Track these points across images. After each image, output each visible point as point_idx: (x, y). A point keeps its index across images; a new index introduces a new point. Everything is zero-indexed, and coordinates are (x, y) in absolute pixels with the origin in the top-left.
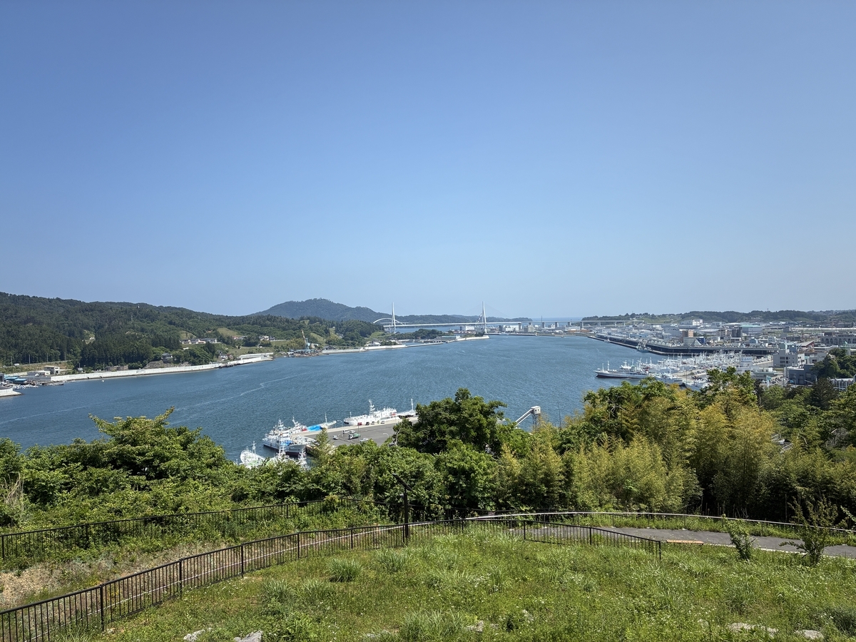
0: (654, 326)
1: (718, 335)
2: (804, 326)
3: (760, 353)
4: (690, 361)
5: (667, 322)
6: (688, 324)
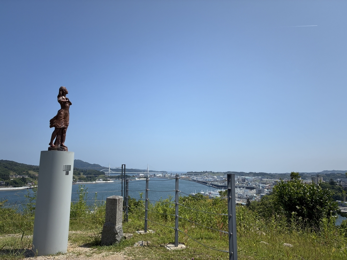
0: (214, 177)
1: (237, 181)
2: (268, 179)
3: (252, 188)
5: (219, 175)
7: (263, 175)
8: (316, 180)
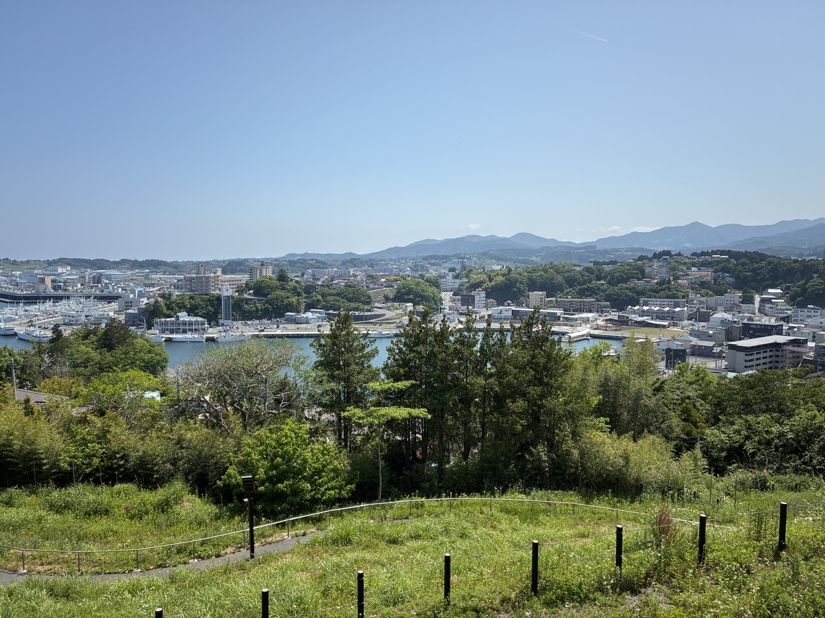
0: (13, 273)
2: (164, 274)
4: (33, 308)
6: (53, 271)
7: (155, 265)
8: (258, 272)
